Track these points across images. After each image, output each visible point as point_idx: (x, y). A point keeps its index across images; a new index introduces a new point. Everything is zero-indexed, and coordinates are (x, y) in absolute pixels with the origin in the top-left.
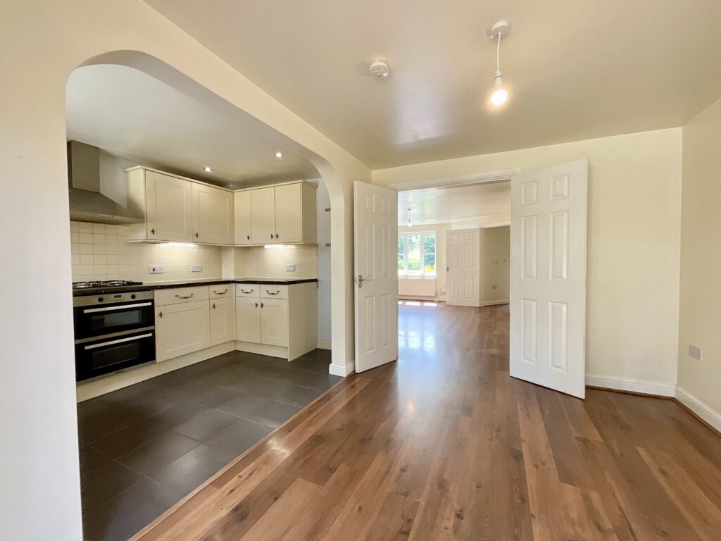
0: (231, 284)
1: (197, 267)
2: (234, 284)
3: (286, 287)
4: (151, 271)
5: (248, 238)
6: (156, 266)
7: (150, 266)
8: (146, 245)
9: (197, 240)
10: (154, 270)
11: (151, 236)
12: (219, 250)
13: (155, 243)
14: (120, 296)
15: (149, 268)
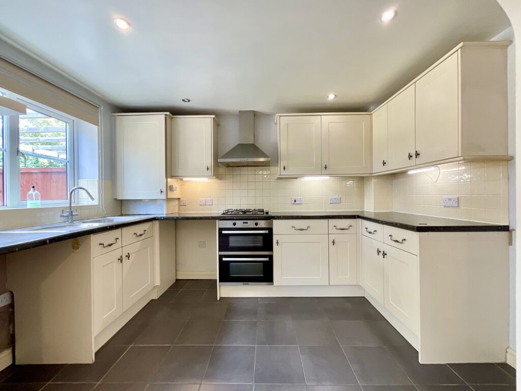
0: (358, 219)
1: (335, 199)
2: (360, 220)
3: (416, 235)
4: (293, 202)
5: (384, 163)
6: (296, 198)
7: (293, 197)
8: (290, 180)
9: (327, 172)
10: (295, 201)
11: (283, 173)
12: (362, 180)
13: (296, 178)
14: (247, 223)
15: (292, 199)
